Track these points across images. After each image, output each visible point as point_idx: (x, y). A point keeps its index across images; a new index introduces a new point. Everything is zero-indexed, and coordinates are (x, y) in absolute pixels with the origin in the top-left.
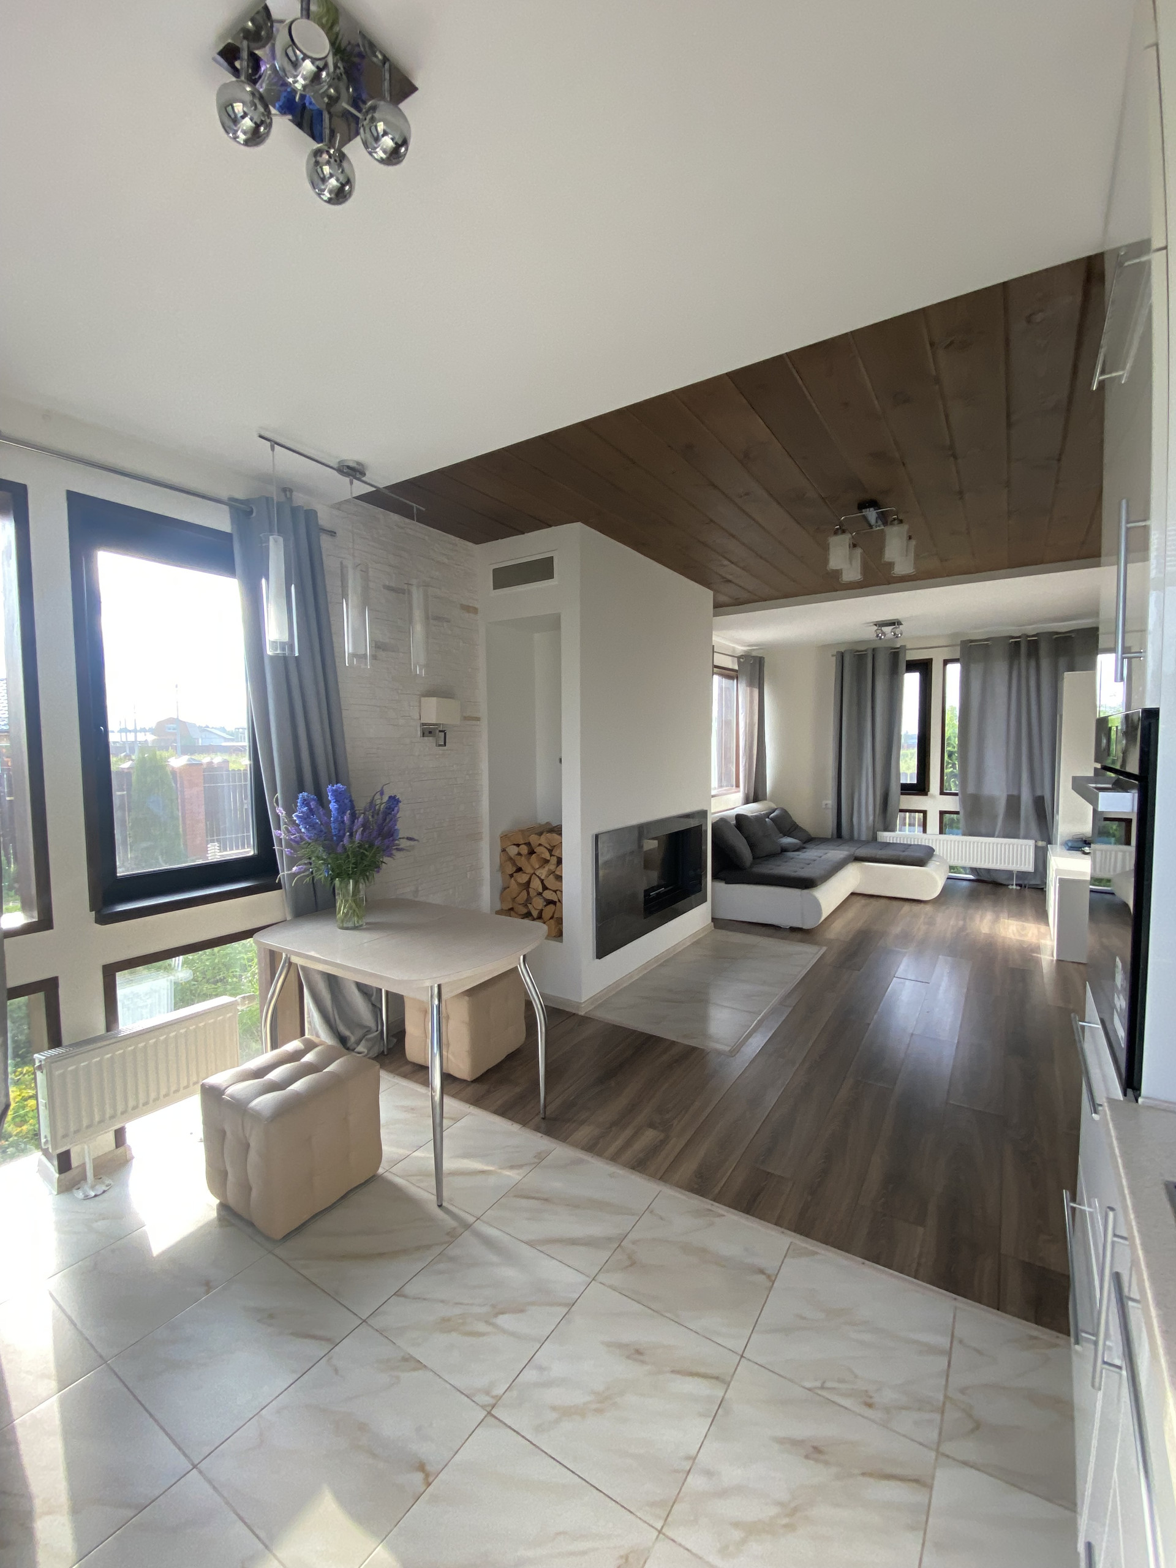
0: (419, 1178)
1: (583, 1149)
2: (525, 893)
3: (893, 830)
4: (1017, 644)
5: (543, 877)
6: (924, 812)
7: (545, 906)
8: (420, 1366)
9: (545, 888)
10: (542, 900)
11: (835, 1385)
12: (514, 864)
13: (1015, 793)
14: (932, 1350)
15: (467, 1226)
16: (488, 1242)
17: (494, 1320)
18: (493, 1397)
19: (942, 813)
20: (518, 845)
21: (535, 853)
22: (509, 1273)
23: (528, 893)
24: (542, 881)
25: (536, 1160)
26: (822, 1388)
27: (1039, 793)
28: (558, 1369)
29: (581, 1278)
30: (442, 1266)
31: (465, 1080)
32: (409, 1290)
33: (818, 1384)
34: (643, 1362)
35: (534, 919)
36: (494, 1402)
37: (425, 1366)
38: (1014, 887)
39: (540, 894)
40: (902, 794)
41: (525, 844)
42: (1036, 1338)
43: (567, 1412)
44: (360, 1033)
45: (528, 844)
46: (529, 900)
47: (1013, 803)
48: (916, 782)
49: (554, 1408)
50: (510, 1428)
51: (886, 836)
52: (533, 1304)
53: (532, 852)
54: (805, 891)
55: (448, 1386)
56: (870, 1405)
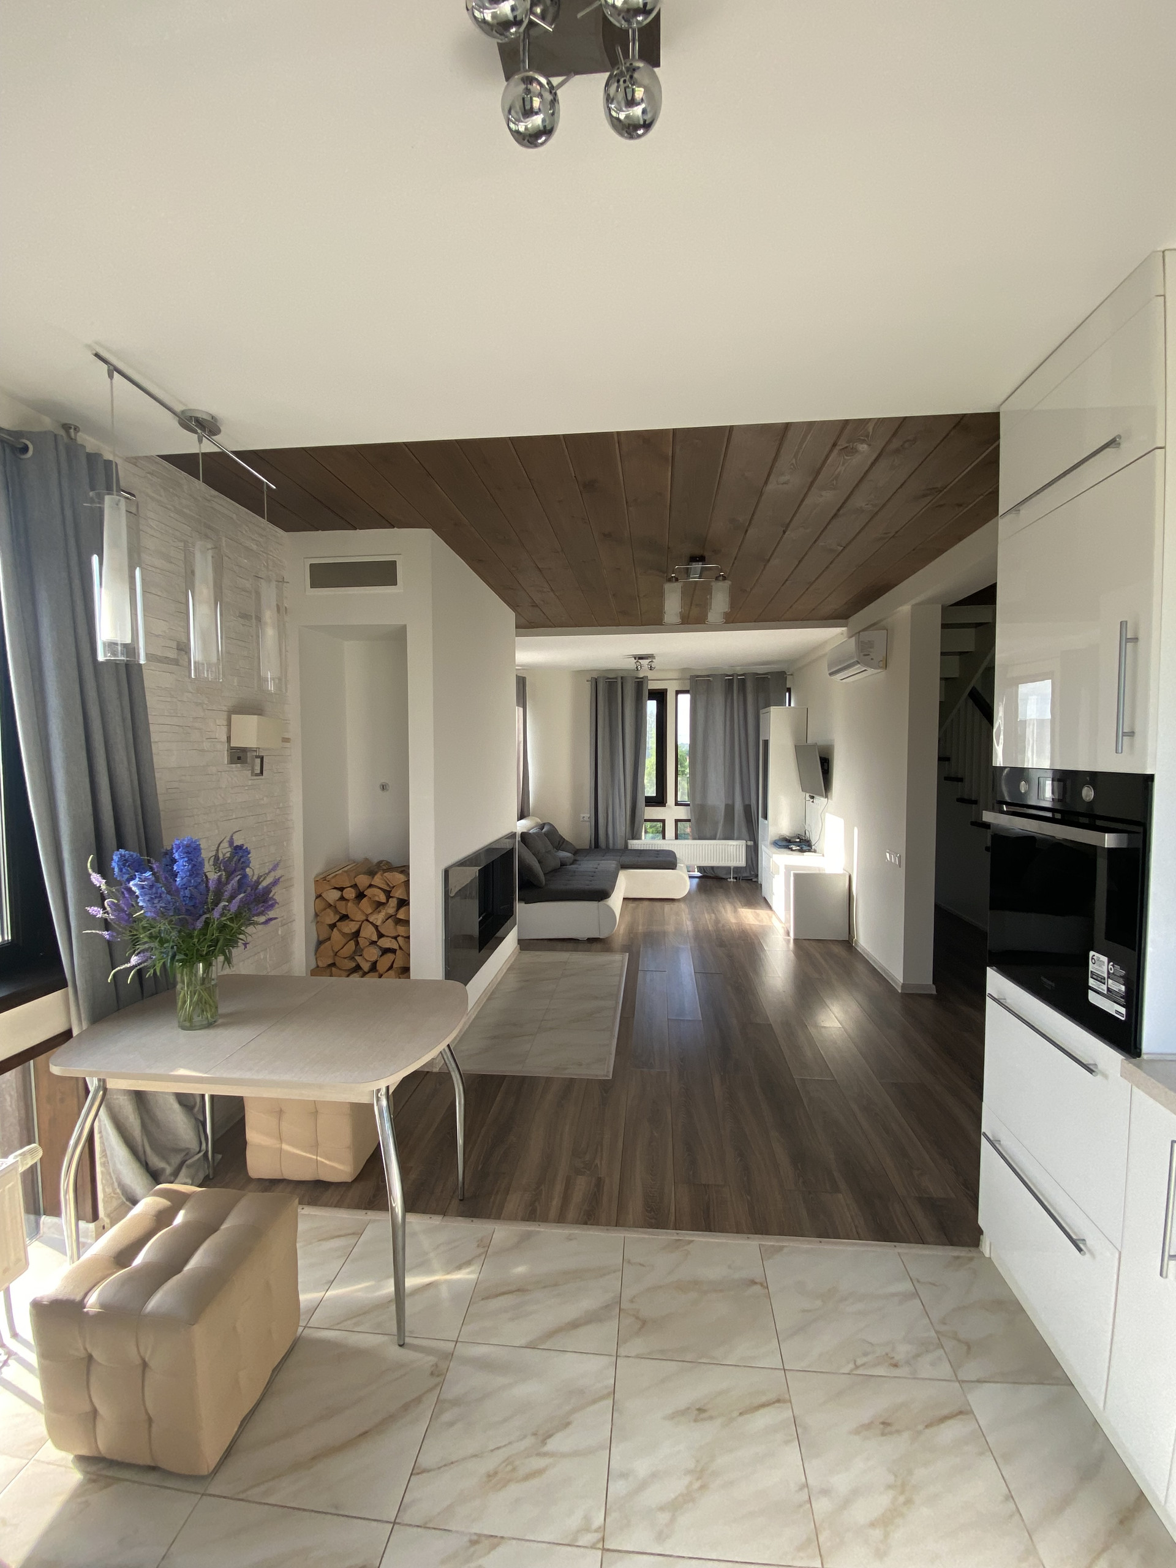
0: (354, 1320)
1: (523, 1219)
2: (352, 943)
3: (640, 838)
4: (730, 682)
5: (378, 923)
6: (663, 821)
7: (381, 956)
8: (496, 1541)
9: (381, 936)
10: (378, 950)
11: (865, 1360)
12: (336, 911)
13: (730, 802)
14: (906, 1297)
15: (449, 1356)
16: (485, 1365)
17: (546, 1449)
18: (596, 1531)
19: (677, 821)
20: (341, 889)
21: (365, 896)
22: (526, 1390)
23: (357, 943)
24: (376, 927)
25: (482, 1250)
26: (857, 1367)
27: (747, 803)
28: (642, 1467)
29: (604, 1361)
30: (447, 1417)
31: (345, 1183)
32: (426, 1461)
33: (851, 1366)
34: (711, 1418)
35: (364, 974)
36: (602, 1534)
37: (502, 1538)
38: (732, 880)
39: (374, 943)
40: (646, 806)
41: (351, 887)
42: (958, 1258)
43: (675, 1507)
44: (176, 1160)
45: (355, 886)
46: (358, 951)
47: (730, 809)
48: (655, 795)
49: (662, 1509)
50: (633, 1552)
51: (634, 844)
52: (574, 1410)
53: (361, 896)
54: (601, 903)
55: (544, 1545)
56: (896, 1366)
